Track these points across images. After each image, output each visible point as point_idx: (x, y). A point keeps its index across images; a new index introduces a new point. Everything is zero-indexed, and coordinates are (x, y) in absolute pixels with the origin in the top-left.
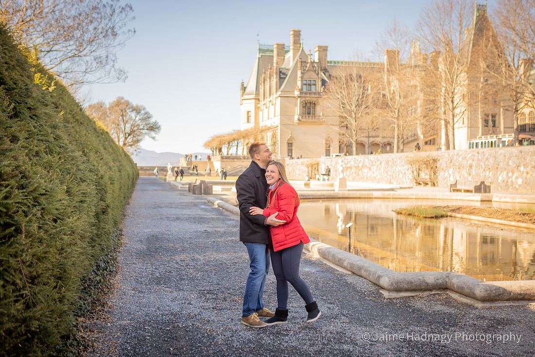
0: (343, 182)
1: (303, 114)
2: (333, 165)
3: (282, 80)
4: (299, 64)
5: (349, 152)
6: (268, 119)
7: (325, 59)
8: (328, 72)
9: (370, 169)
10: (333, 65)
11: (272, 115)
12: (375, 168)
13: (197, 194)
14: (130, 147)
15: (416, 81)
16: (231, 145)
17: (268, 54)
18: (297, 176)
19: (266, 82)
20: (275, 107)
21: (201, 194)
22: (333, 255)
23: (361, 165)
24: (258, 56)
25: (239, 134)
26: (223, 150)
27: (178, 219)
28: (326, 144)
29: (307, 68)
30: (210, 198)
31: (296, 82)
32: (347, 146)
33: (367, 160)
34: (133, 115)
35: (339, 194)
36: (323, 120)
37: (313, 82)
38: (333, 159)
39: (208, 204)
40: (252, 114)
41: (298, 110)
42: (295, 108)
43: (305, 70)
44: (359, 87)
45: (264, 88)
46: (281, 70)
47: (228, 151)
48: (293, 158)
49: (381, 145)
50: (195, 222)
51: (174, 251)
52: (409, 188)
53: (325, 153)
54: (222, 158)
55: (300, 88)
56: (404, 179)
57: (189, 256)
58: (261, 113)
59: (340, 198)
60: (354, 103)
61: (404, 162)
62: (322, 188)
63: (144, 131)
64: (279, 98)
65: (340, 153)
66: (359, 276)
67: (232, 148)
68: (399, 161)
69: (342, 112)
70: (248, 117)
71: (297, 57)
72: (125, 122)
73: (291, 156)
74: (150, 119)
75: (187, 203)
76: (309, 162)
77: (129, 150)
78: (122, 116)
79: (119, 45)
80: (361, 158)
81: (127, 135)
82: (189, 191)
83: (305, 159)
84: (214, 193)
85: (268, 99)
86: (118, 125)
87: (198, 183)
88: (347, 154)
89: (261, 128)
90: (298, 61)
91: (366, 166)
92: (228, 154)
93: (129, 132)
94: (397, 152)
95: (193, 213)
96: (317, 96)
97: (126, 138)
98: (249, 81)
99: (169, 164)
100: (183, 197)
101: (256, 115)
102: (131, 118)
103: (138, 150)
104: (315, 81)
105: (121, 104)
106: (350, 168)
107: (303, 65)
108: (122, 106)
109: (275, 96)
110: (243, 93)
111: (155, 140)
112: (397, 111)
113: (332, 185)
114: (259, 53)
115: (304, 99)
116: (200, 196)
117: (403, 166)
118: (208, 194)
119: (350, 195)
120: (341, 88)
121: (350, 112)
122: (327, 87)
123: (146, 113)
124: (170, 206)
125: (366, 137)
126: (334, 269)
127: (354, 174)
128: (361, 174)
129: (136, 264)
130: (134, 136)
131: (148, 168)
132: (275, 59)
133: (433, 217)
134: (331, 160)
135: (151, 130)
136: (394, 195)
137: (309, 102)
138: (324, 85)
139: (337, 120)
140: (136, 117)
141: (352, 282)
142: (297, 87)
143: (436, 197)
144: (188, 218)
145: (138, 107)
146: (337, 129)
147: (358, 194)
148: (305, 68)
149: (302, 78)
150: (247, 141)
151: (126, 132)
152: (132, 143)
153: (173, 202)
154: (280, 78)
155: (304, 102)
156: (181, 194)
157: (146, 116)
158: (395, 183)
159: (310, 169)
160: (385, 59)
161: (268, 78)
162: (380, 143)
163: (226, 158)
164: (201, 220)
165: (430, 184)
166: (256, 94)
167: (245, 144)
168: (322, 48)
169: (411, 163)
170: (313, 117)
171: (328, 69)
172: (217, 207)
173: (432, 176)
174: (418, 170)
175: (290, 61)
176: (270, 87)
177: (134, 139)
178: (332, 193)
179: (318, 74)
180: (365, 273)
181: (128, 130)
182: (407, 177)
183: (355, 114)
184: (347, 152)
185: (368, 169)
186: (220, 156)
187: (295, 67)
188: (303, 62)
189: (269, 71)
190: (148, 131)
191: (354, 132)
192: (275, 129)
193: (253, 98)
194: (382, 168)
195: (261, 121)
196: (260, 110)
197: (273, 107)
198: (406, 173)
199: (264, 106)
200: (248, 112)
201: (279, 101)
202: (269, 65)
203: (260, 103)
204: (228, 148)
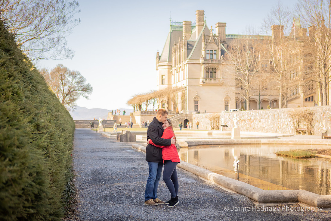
0: (237, 132)
1: (206, 77)
2: (231, 118)
4: (203, 37)
5: (244, 108)
6: (179, 81)
7: (224, 33)
8: (226, 43)
9: (260, 121)
10: (230, 37)
11: (181, 78)
12: (264, 120)
13: (124, 142)
14: (68, 105)
15: (297, 50)
16: (149, 102)
17: (178, 29)
18: (202, 127)
19: (177, 52)
20: (184, 72)
21: (127, 142)
22: (224, 181)
23: (253, 118)
24: (170, 31)
25: (156, 93)
26: (142, 106)
27: (112, 159)
28: (225, 101)
29: (210, 41)
30: (134, 144)
31: (201, 51)
32: (242, 103)
33: (257, 114)
34: (70, 79)
35: (234, 141)
36: (223, 82)
37: (215, 52)
38: (231, 114)
39: (133, 149)
40: (166, 78)
41: (202, 74)
42: (200, 73)
43: (208, 42)
44: (251, 55)
46: (188, 42)
47: (146, 108)
48: (199, 113)
49: (270, 102)
50: (125, 162)
51: (113, 181)
52: (290, 136)
53: (224, 109)
54: (142, 113)
55: (204, 56)
56: (287, 129)
57: (124, 183)
58: (173, 76)
59: (235, 144)
60: (247, 68)
61: (287, 115)
62: (222, 136)
63: (79, 92)
64: (187, 65)
65: (236, 108)
66: (241, 194)
67: (149, 105)
68: (283, 115)
69: (238, 76)
70: (163, 80)
71: (202, 32)
72: (64, 84)
73: (197, 111)
74: (84, 82)
75: (117, 148)
76: (212, 116)
77: (67, 106)
78: (62, 80)
79: (68, 30)
80: (253, 112)
81: (65, 95)
82: (117, 139)
83: (209, 114)
84: (136, 141)
85: (179, 66)
86: (58, 87)
87: (124, 133)
88: (242, 109)
89: (173, 89)
90: (203, 35)
91: (257, 119)
92: (146, 110)
93: (67, 92)
94: (282, 108)
95: (123, 156)
96: (218, 63)
97: (64, 98)
98: (163, 51)
99: (100, 118)
100: (112, 144)
101: (169, 78)
102: (68, 81)
103: (74, 107)
104: (216, 51)
105: (60, 70)
106: (245, 120)
107: (206, 38)
108: (61, 72)
109: (184, 63)
110: (159, 60)
111: (88, 99)
112: (281, 75)
113: (230, 134)
114: (171, 29)
115: (207, 65)
116: (126, 143)
117: (286, 119)
118: (133, 142)
120: (237, 57)
121: (244, 75)
122: (225, 56)
123: (80, 77)
124: (104, 150)
125: (258, 95)
126: (224, 191)
127: (247, 125)
128: (253, 125)
129: (88, 189)
130: (71, 96)
132: (184, 33)
133: (304, 158)
134: (229, 114)
135: (85, 90)
136: (277, 141)
137: (211, 67)
138: (223, 55)
139: (234, 82)
140: (72, 80)
141: (236, 198)
142: (202, 56)
143: (310, 143)
144: (119, 159)
145: (74, 73)
146: (234, 89)
147: (249, 141)
149: (205, 48)
150: (161, 99)
151: (64, 92)
152: (69, 102)
153: (106, 148)
154: (188, 49)
155: (207, 68)
156: (111, 142)
157: (80, 80)
158: (280, 132)
159: (212, 121)
160: (271, 33)
161: (178, 49)
162: (268, 100)
163: (145, 113)
164: (129, 160)
165: (307, 133)
166: (169, 62)
167: (160, 102)
168: (222, 24)
169: (292, 116)
170: (214, 79)
171: (227, 41)
172: (140, 151)
173: (309, 127)
174: (298, 122)
175: (196, 35)
176: (180, 56)
177: (71, 98)
178: (228, 140)
179: (218, 46)
180: (244, 192)
181: (66, 91)
182: (289, 127)
183: (248, 77)
184: (242, 107)
185: (259, 121)
186: (140, 111)
187: (200, 40)
188: (206, 36)
189: (179, 43)
190: (83, 92)
191: (247, 92)
192: (184, 89)
193: (167, 64)
194: (270, 121)
195: (173, 83)
196: (172, 74)
197: (182, 72)
198: (289, 124)
199: (176, 71)
200: (162, 76)
201: (187, 67)
202: (179, 38)
203: (172, 68)
204: (146, 105)
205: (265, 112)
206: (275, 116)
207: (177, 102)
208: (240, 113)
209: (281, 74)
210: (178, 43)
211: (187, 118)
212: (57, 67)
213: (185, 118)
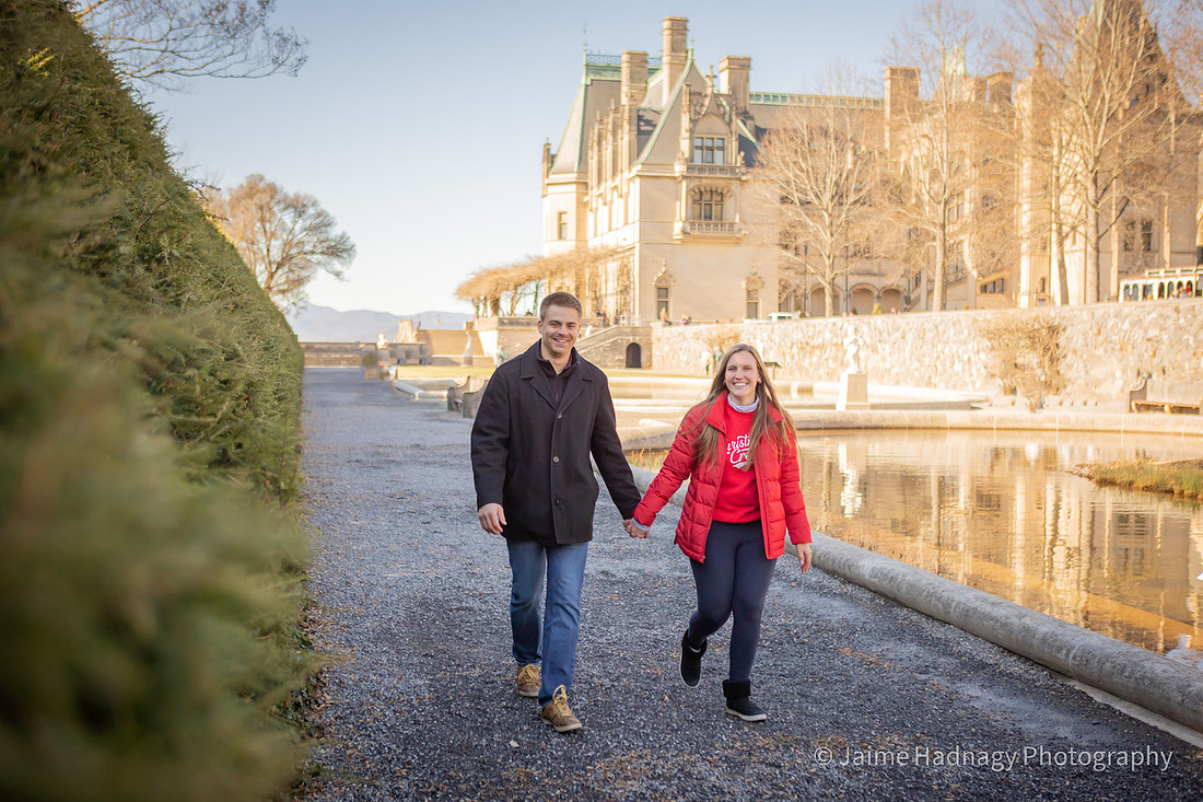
0: (857, 385)
1: (694, 218)
2: (777, 341)
3: (642, 137)
4: (684, 98)
6: (610, 230)
7: (745, 89)
8: (752, 118)
9: (875, 350)
10: (762, 102)
11: (618, 221)
12: (887, 347)
14: (281, 296)
16: (520, 291)
17: (609, 76)
18: (683, 365)
19: (604, 142)
20: (626, 202)
24: (584, 81)
25: (542, 265)
26: (502, 303)
28: (748, 290)
29: (705, 109)
31: (679, 142)
33: (865, 328)
34: (288, 218)
36: (743, 232)
37: (719, 143)
38: (773, 326)
40: (570, 221)
41: (681, 209)
42: (675, 206)
43: (699, 113)
45: (600, 156)
46: (640, 113)
47: (513, 307)
48: (670, 324)
49: (876, 293)
53: (745, 313)
54: (501, 322)
55: (687, 155)
58: (590, 216)
60: (829, 189)
61: (966, 332)
63: (314, 258)
64: (638, 180)
67: (522, 300)
68: (952, 331)
70: (561, 227)
71: (680, 83)
72: (269, 235)
73: (666, 319)
74: (328, 229)
76: (714, 334)
77: (281, 302)
78: (262, 220)
80: (847, 323)
81: (275, 266)
82: (452, 409)
83: (703, 327)
85: (610, 184)
86: (253, 243)
87: (475, 387)
89: (591, 252)
90: (683, 92)
92: (514, 314)
93: (279, 259)
94: (944, 307)
96: (728, 176)
97: (272, 275)
98: (563, 139)
99: (381, 336)
101: (581, 221)
102: (282, 227)
103: (301, 304)
104: (723, 139)
105: (258, 191)
106: (822, 347)
107: (695, 102)
108: (261, 196)
109: (627, 175)
110: (549, 169)
111: (342, 280)
112: (942, 208)
114: (587, 75)
115: (696, 183)
117: (965, 343)
119: (884, 420)
123: (319, 215)
130: (291, 271)
131: (325, 347)
132: (624, 89)
134: (769, 327)
135: (332, 254)
137: (708, 189)
138: (744, 151)
140: (295, 223)
142: (680, 155)
145: (300, 200)
148: (698, 108)
149: (691, 131)
151: (271, 258)
152: (286, 287)
154: (640, 132)
155: (697, 191)
157: (318, 221)
158: (942, 386)
161: (609, 134)
163: (510, 323)
166: (579, 172)
168: (737, 62)
169: (993, 334)
170: (716, 225)
171: (751, 114)
175: (662, 91)
176: (615, 153)
177: (292, 276)
179: (729, 124)
181: (276, 255)
183: (830, 215)
185: (870, 350)
186: (496, 318)
187: (676, 106)
188: (695, 93)
189: (611, 117)
190: (325, 257)
191: (827, 261)
192: (627, 254)
193: (574, 180)
194: (907, 349)
195: (590, 234)
196: (588, 210)
197: (622, 201)
198: (973, 360)
199: (600, 200)
200: (561, 214)
201: (636, 186)
202: (613, 101)
203: (590, 192)
204: (513, 299)
205: (891, 321)
206: (924, 334)
207: (603, 292)
208: (807, 326)
209: (942, 205)
210: (608, 115)
211: (637, 340)
212: (249, 182)
213: (631, 338)
